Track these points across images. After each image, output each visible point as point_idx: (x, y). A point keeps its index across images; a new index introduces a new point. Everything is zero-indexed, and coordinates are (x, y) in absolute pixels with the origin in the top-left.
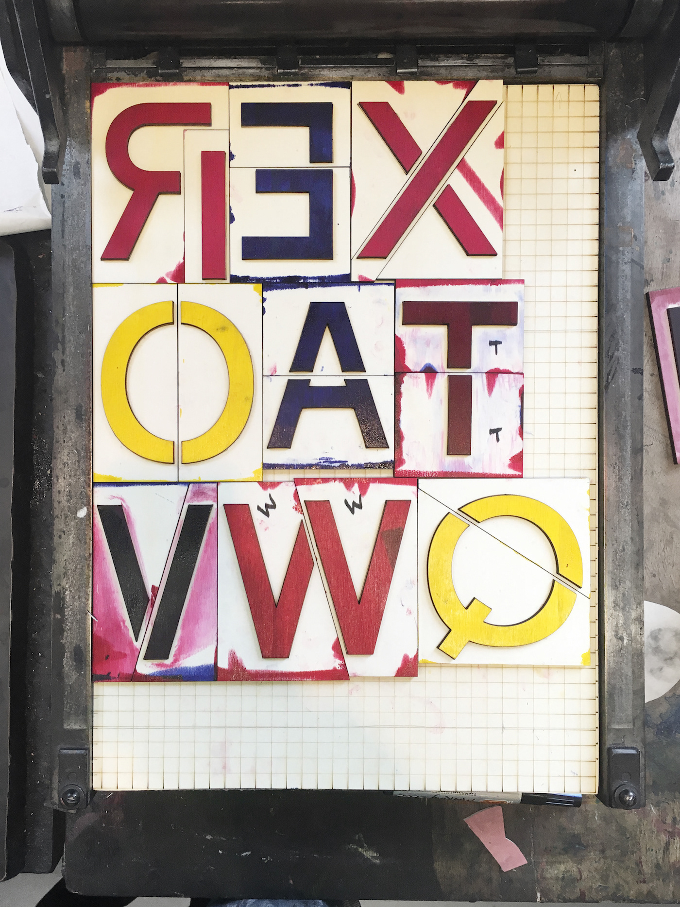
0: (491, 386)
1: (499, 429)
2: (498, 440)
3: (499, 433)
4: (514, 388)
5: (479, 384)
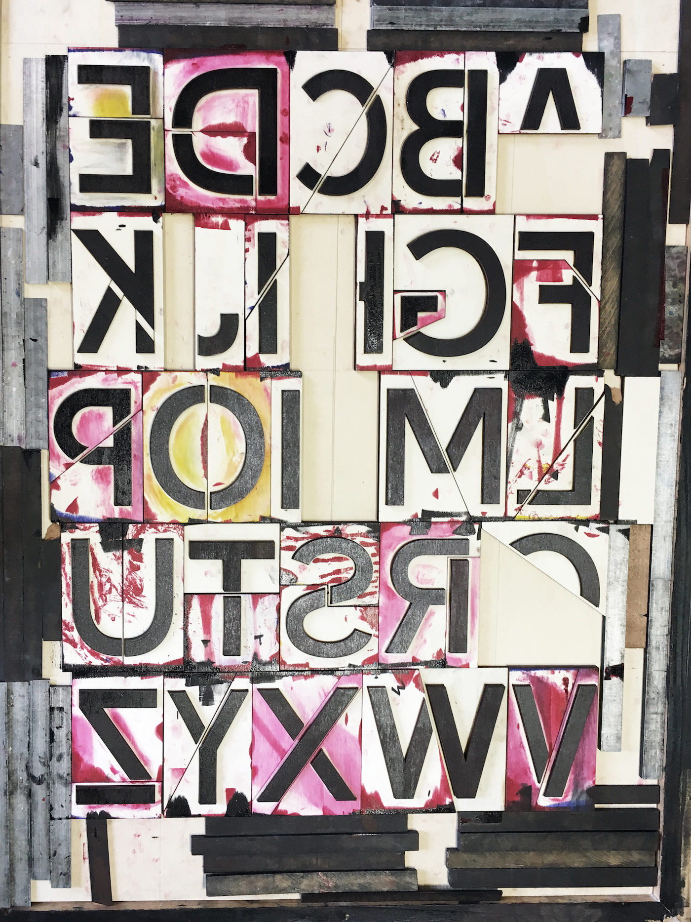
0: (255, 605)
1: (261, 636)
2: (261, 643)
3: (262, 639)
5: (246, 602)
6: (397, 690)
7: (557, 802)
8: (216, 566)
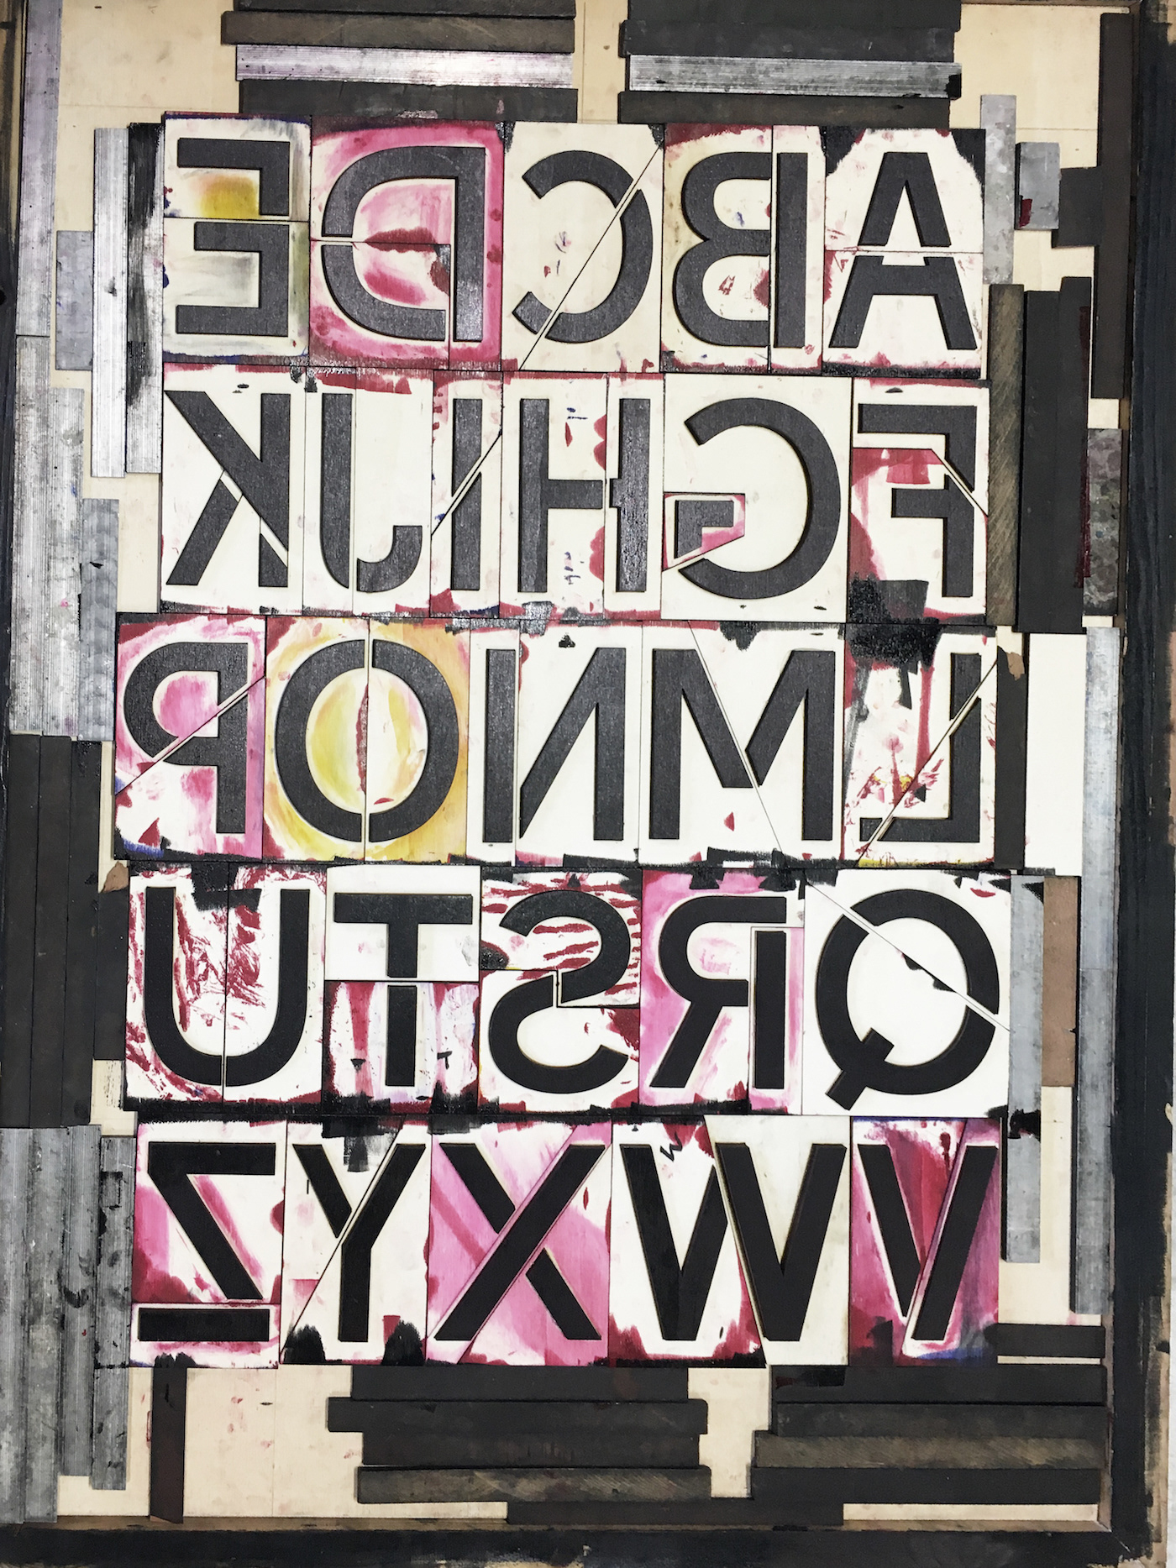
0: (439, 1001)
1: (449, 1053)
2: (447, 1066)
3: (449, 1058)
4: (467, 1002)
5: (425, 996)
6: (669, 1152)
7: (935, 1351)
8: (376, 935)
